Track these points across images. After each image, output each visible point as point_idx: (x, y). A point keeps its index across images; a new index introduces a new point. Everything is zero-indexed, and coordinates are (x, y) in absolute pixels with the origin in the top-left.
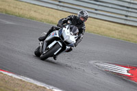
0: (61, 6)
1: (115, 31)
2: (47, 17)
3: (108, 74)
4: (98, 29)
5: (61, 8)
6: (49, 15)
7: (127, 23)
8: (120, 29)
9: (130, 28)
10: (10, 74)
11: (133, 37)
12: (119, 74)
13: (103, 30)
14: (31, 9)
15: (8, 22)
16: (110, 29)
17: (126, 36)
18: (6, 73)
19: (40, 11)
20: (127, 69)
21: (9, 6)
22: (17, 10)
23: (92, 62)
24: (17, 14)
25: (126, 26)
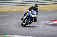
0: (23, 4)
1: (47, 7)
2: (19, 10)
3: (49, 25)
4: (40, 8)
5: (23, 5)
6: (19, 8)
7: (52, 3)
8: (49, 6)
9: (53, 5)
10: (10, 36)
11: (55, 8)
12: (53, 24)
13: (43, 8)
14: (11, 8)
15: (3, 16)
16: (45, 8)
17: (52, 8)
18: (8, 36)
19: (15, 8)
20: (56, 21)
21: (2, 9)
22: (6, 10)
23: (41, 22)
24: (6, 12)
25: (51, 5)
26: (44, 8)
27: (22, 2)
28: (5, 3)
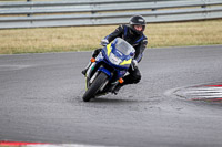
0: (96, 18)
1: (192, 33)
3: (198, 104)
4: (164, 38)
5: (98, 22)
6: (82, 37)
7: (208, 16)
9: (214, 23)
13: (173, 37)
14: (51, 37)
16: (182, 34)
17: (211, 37)
19: (66, 35)
21: (16, 40)
22: (30, 44)
23: (168, 93)
24: (32, 50)
25: (207, 23)
26: (179, 34)
27: (93, 12)
28: (29, 15)
